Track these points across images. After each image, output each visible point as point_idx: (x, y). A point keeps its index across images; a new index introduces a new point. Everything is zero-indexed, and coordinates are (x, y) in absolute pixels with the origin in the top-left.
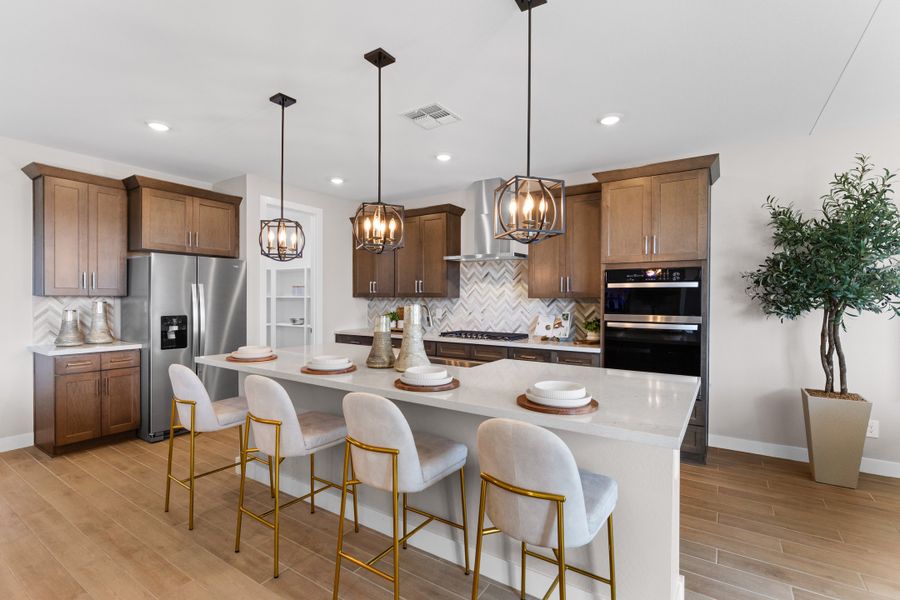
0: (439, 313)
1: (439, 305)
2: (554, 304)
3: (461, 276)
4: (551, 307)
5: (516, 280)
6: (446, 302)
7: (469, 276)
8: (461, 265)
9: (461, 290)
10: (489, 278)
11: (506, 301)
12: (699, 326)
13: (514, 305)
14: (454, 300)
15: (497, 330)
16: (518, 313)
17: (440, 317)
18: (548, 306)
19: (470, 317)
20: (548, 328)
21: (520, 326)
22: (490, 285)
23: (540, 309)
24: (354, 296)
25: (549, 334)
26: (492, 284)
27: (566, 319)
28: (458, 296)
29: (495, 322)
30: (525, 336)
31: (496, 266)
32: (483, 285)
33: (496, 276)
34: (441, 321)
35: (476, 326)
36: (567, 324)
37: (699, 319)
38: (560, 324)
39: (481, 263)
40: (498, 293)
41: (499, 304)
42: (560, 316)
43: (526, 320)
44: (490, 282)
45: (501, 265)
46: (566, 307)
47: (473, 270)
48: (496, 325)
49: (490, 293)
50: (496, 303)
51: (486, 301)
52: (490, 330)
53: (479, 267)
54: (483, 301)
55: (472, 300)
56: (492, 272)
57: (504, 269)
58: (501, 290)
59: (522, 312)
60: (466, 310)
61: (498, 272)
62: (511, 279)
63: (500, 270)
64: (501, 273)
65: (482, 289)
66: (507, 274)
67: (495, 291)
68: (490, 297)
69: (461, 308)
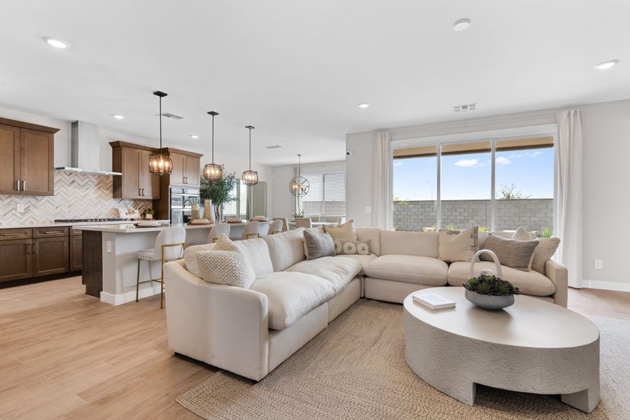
1: (21, 202)
5: (98, 186)
6: (29, 199)
10: (75, 184)
11: (91, 200)
14: (40, 198)
16: (100, 206)
17: (22, 211)
19: (57, 210)
21: (100, 215)
22: (76, 189)
26: (78, 188)
29: (81, 213)
31: (81, 177)
32: (70, 188)
33: (81, 183)
34: (22, 214)
35: (63, 216)
38: (133, 212)
39: (68, 173)
40: (83, 194)
41: (83, 202)
44: (76, 187)
45: (86, 177)
48: (81, 215)
49: (76, 194)
50: (81, 201)
51: (72, 200)
53: (66, 176)
54: (69, 199)
55: (59, 198)
56: (77, 180)
57: (87, 180)
58: (86, 192)
59: (102, 206)
60: (53, 205)
61: (83, 181)
62: (93, 186)
63: (85, 180)
64: (86, 181)
65: (69, 191)
66: (90, 183)
67: (80, 193)
68: (76, 196)
69: (48, 203)
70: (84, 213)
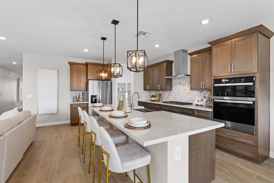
0: (167, 95)
1: (166, 93)
2: (202, 92)
3: (173, 83)
4: (201, 93)
5: (189, 84)
6: (168, 92)
7: (175, 83)
8: (173, 80)
9: (173, 88)
10: (181, 84)
11: (186, 91)
12: (254, 102)
13: (189, 93)
14: (171, 91)
15: (183, 101)
16: (190, 96)
18: (200, 93)
19: (175, 97)
20: (198, 101)
21: (191, 100)
22: (181, 86)
23: (197, 94)
24: (144, 90)
25: (199, 103)
26: (182, 86)
27: (205, 98)
28: (172, 90)
29: (183, 99)
30: (192, 104)
31: (183, 79)
32: (179, 86)
33: (183, 83)
34: (167, 98)
35: (177, 100)
36: (205, 100)
37: (254, 99)
38: (202, 100)
39: (178, 79)
40: (184, 89)
41: (184, 93)
42: (203, 97)
43: (193, 98)
44: (181, 85)
46: (206, 94)
47: (176, 81)
48: (183, 100)
49: (181, 89)
50: (183, 92)
51: (180, 91)
52: (181, 102)
53: (178, 80)
54: (179, 91)
55: (176, 91)
58: (185, 88)
59: (191, 95)
60: (174, 94)
61: (184, 81)
62: (187, 83)
63: (185, 80)
64: (184, 82)
65: (179, 87)
66: (186, 82)
67: (183, 88)
68: (181, 90)
69: (173, 93)
70: (184, 99)
